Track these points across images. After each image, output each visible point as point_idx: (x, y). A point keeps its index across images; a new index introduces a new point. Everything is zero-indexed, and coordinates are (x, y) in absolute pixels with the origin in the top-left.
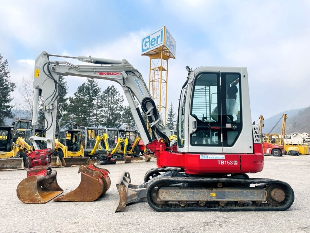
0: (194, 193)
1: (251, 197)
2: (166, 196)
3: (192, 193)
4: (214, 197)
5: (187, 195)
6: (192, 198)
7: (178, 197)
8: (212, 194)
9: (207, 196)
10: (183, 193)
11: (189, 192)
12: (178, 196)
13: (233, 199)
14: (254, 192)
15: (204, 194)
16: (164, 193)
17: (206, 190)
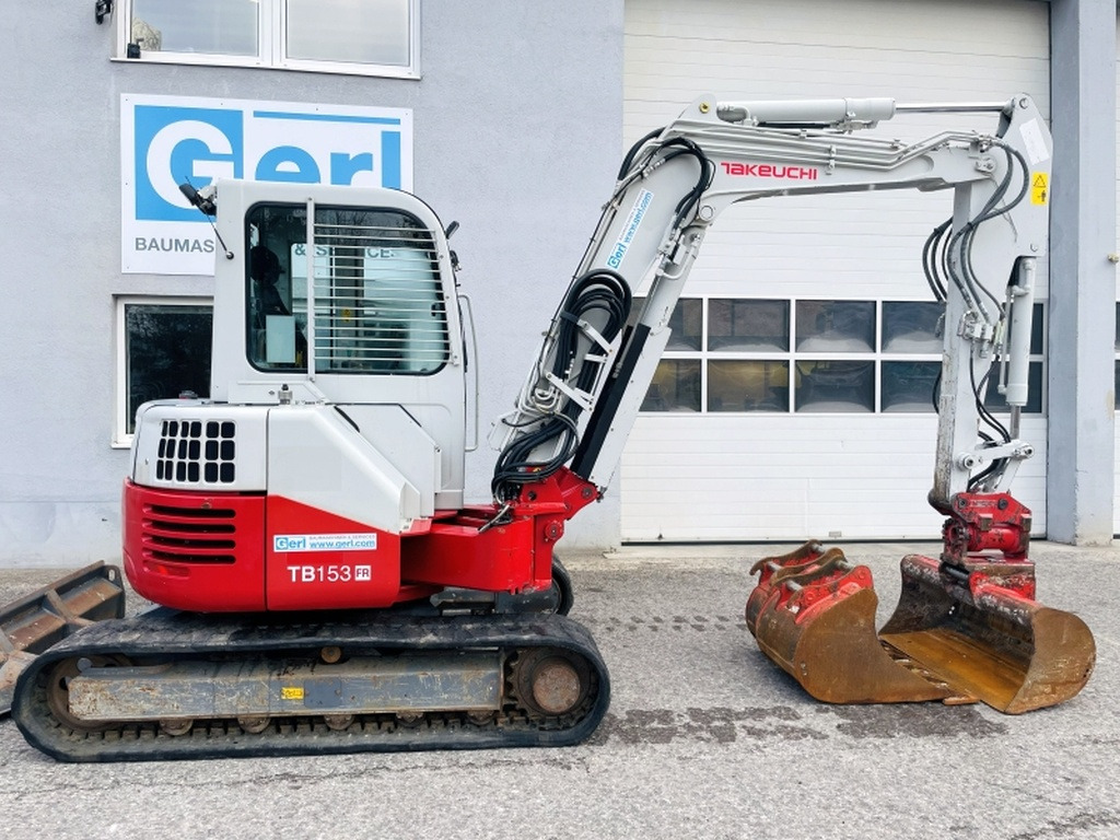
0: (213, 690)
1: (446, 696)
2: (99, 704)
3: (208, 690)
4: (297, 700)
5: (187, 698)
6: (207, 707)
7: (147, 706)
8: (291, 690)
9: (269, 700)
10: (171, 692)
11: (195, 685)
12: (149, 701)
13: (376, 705)
14: (458, 677)
15: (255, 693)
16: (90, 695)
17: (267, 677)
